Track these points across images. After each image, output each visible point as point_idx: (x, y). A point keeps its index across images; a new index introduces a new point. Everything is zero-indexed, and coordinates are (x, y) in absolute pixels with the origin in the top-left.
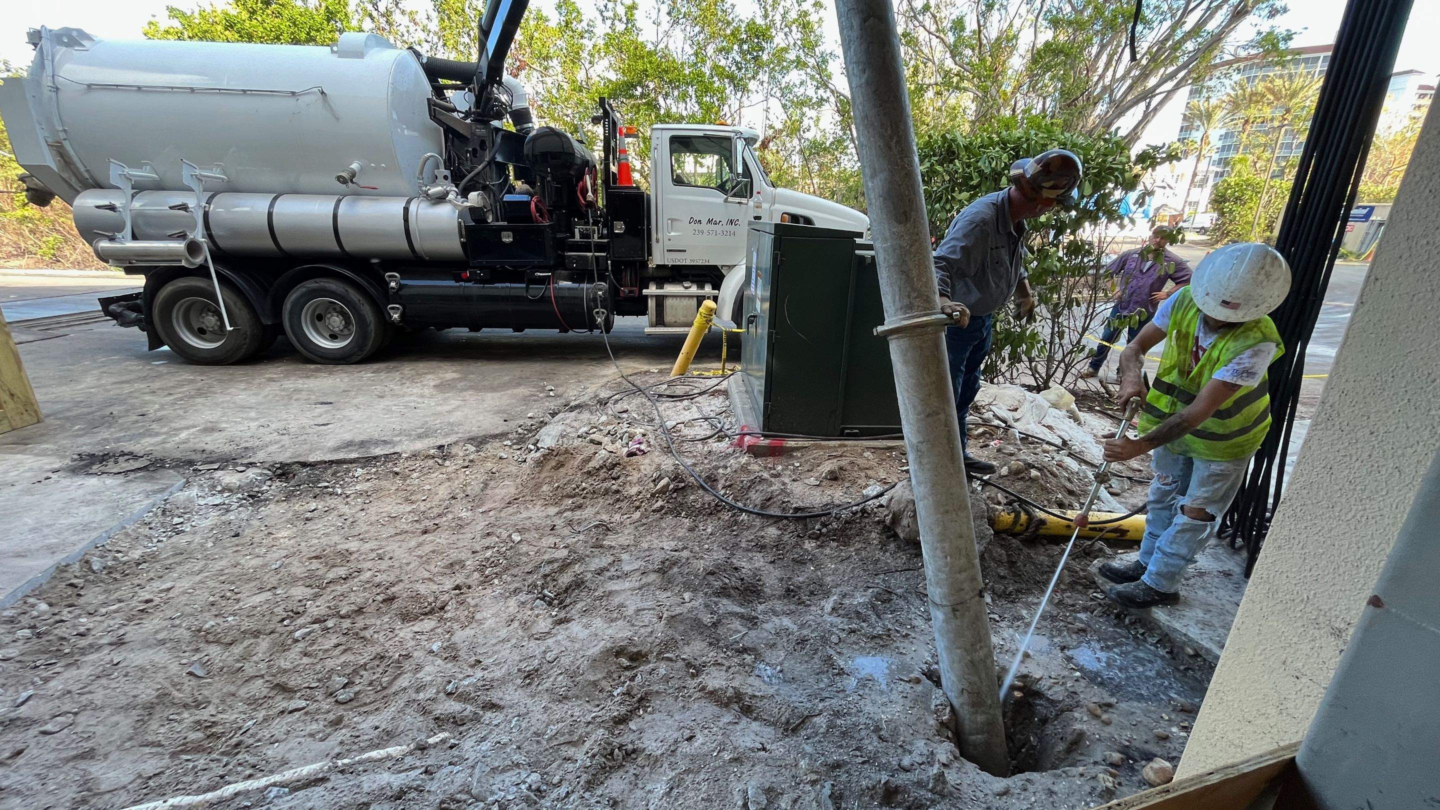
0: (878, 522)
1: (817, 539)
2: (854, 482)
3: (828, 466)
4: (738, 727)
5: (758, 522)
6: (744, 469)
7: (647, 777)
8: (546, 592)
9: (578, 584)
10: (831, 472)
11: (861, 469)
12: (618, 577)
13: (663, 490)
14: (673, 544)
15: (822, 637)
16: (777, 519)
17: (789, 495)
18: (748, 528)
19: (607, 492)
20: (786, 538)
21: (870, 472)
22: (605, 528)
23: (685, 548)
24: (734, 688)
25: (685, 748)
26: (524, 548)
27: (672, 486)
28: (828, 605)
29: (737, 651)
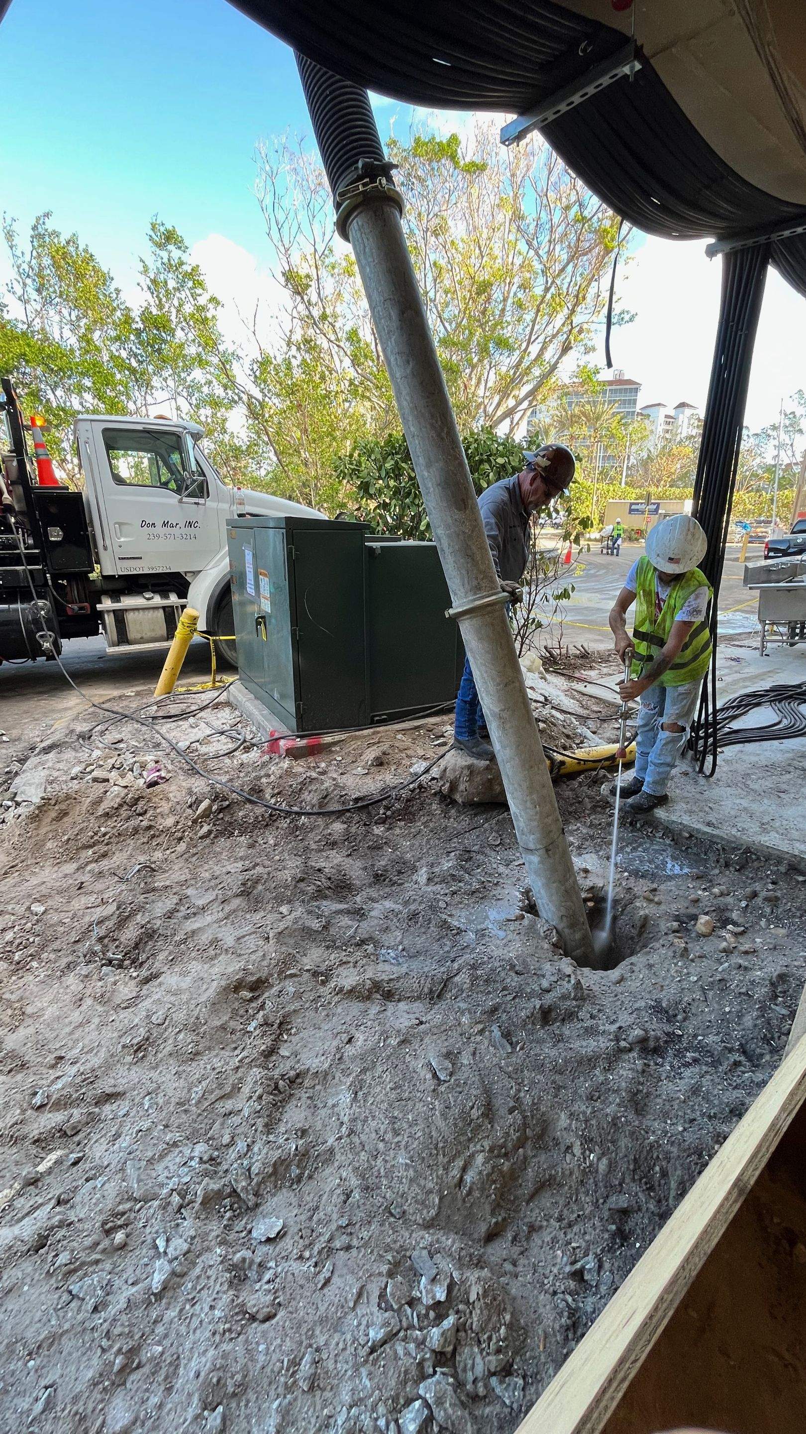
0: (435, 794)
1: (384, 822)
2: (399, 764)
3: (370, 755)
4: (389, 1013)
5: (320, 821)
6: (289, 772)
7: (322, 1094)
8: (110, 955)
9: (149, 935)
10: (377, 758)
11: (401, 751)
12: (195, 914)
13: (207, 813)
14: (239, 865)
15: (431, 907)
16: (339, 814)
17: (343, 788)
18: (312, 830)
19: (136, 831)
20: (353, 830)
21: (409, 752)
22: (150, 870)
23: (257, 865)
24: (370, 979)
25: (350, 1051)
26: (54, 918)
27: (215, 808)
28: (422, 876)
29: (357, 945)
